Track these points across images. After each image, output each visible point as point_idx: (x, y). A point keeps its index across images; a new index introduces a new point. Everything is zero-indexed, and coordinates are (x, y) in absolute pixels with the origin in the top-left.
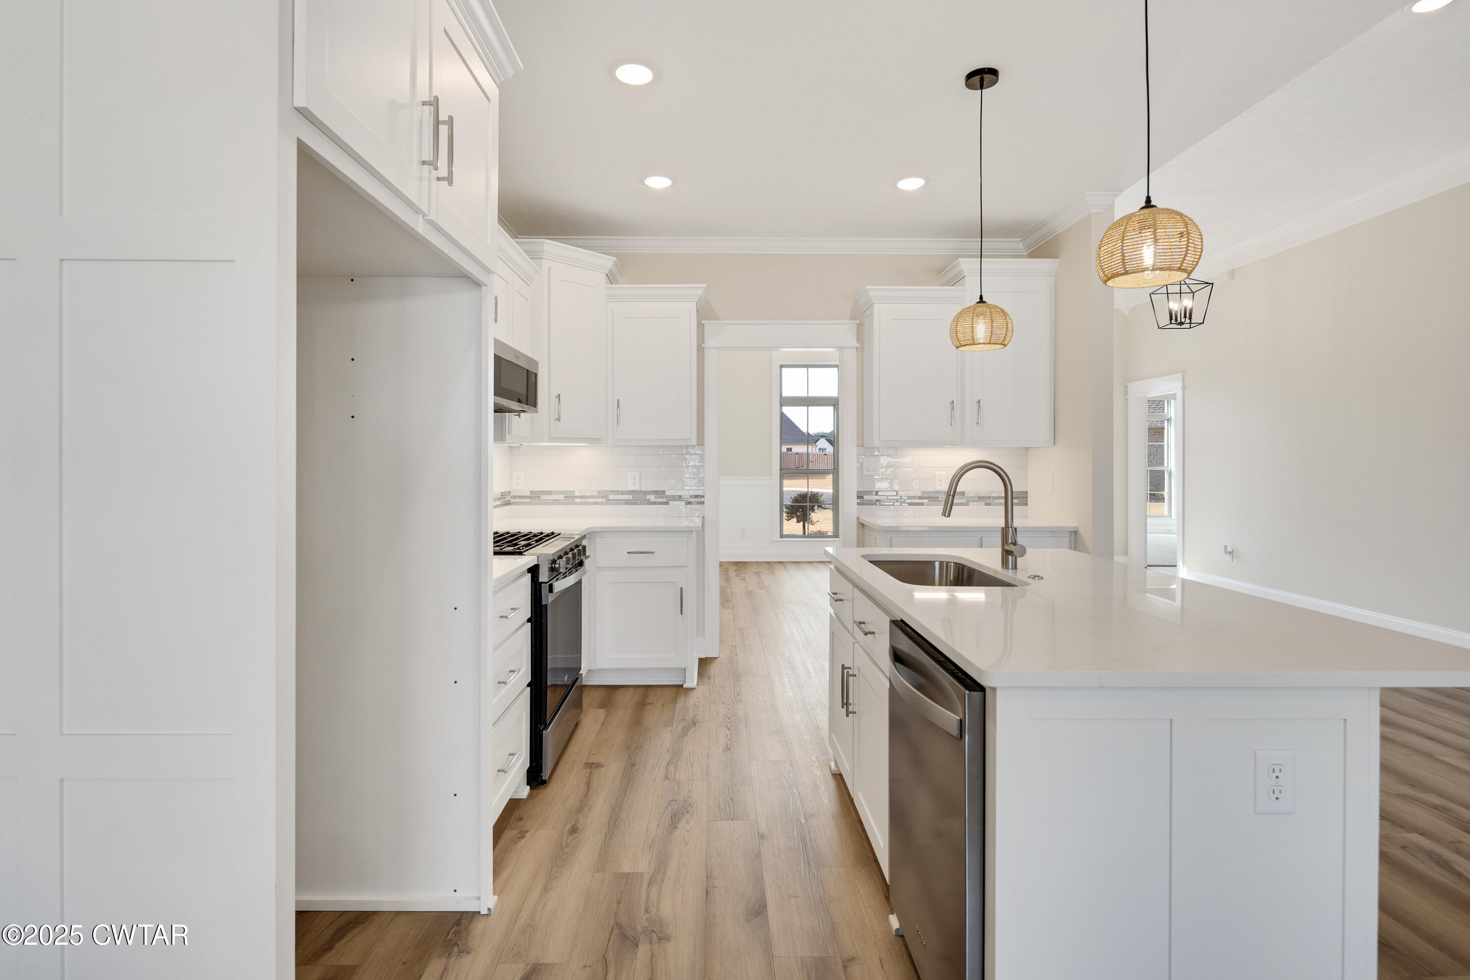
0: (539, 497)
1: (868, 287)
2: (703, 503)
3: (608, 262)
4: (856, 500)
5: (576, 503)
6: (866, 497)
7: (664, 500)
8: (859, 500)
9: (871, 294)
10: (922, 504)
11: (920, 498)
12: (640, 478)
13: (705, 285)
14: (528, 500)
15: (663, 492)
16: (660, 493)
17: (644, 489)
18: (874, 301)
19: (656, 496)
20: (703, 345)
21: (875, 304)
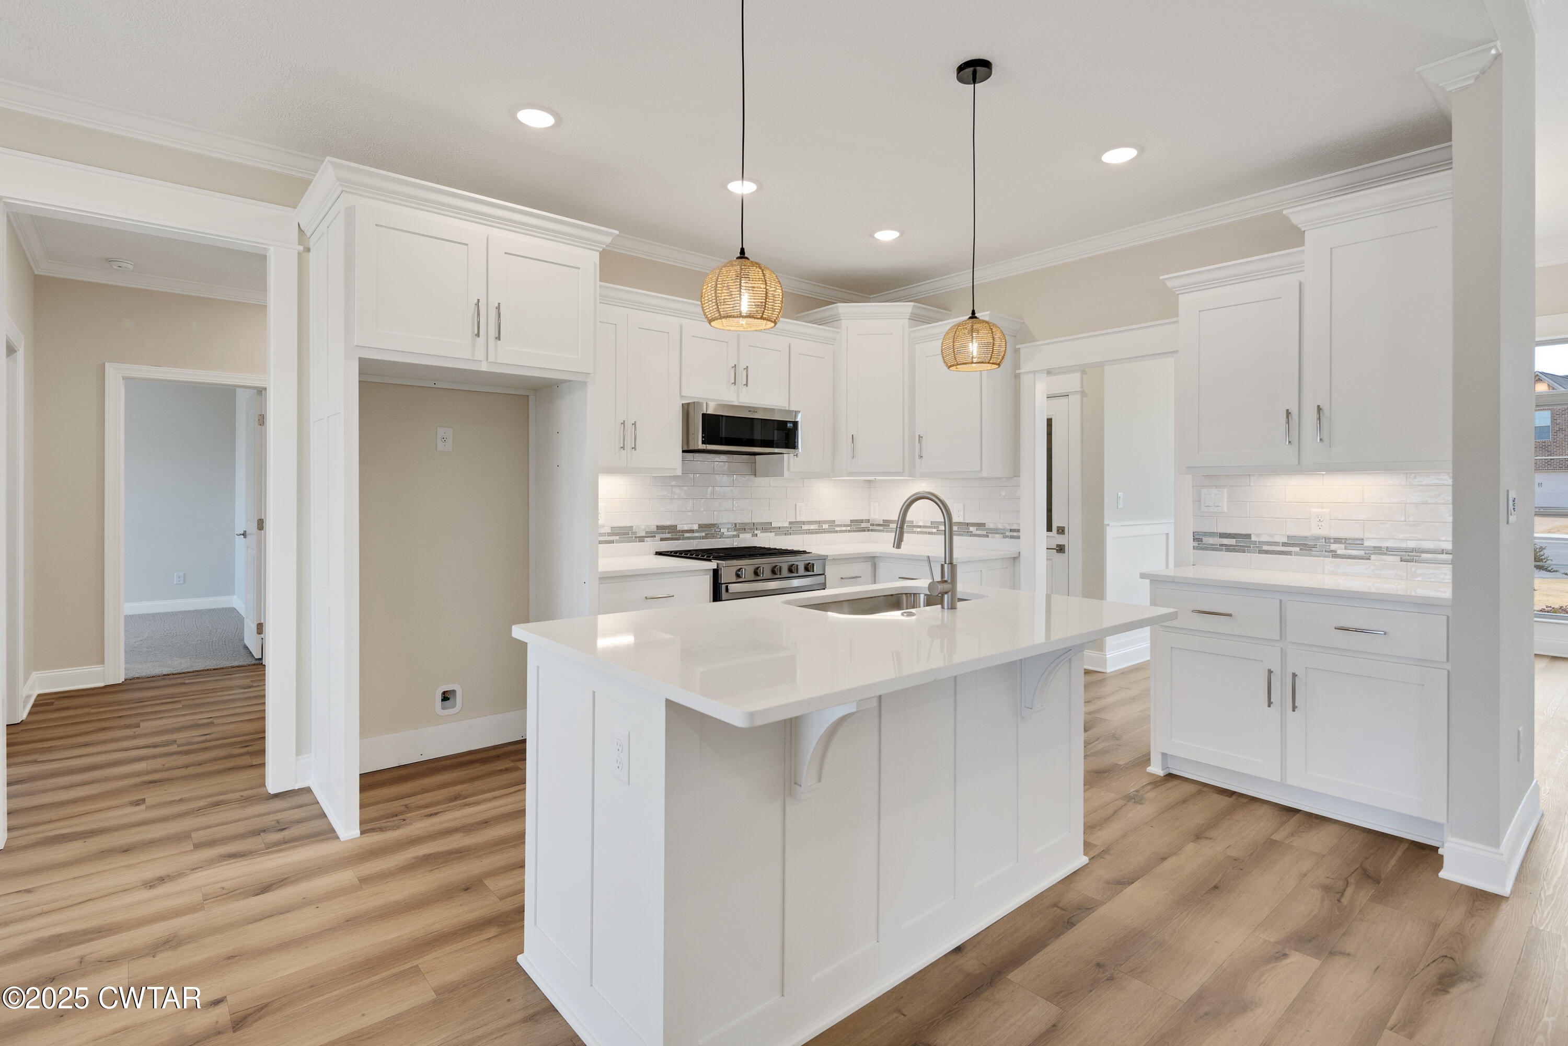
0: (889, 526)
1: (1161, 277)
2: (1018, 537)
3: (907, 308)
4: (1191, 543)
5: (914, 532)
6: (1205, 540)
7: (984, 533)
8: (1196, 544)
9: (1170, 284)
10: (1289, 553)
11: (1284, 544)
12: (964, 510)
13: (989, 312)
14: (881, 528)
15: (984, 525)
16: (980, 525)
17: (967, 521)
18: (1177, 293)
19: (977, 529)
20: (1018, 371)
21: (1180, 296)
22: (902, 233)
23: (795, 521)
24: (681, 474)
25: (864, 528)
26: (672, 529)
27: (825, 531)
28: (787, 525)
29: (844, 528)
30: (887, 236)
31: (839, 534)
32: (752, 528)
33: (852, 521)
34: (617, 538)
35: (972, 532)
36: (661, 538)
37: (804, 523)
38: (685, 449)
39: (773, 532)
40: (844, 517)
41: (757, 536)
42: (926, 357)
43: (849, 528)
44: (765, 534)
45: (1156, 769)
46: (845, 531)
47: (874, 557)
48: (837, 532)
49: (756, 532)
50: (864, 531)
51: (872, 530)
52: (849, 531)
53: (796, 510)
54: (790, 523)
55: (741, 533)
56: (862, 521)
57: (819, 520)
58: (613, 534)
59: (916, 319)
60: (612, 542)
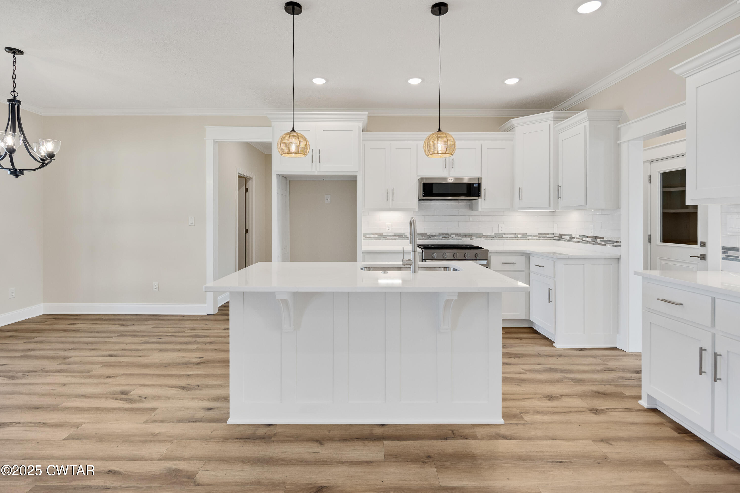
1: (670, 69)
2: (620, 246)
6: (728, 252)
7: (603, 243)
9: (677, 72)
12: (594, 229)
15: (603, 238)
17: (595, 236)
18: (684, 77)
19: (600, 240)
20: (618, 142)
21: (687, 79)
22: (521, 79)
23: (498, 233)
24: (418, 210)
25: (549, 238)
26: (425, 234)
27: (519, 239)
28: (493, 235)
29: (535, 238)
30: (512, 81)
31: (529, 241)
32: (470, 236)
33: (539, 234)
34: (397, 238)
35: (598, 242)
36: (419, 239)
37: (504, 234)
38: (419, 199)
39: (484, 238)
40: (536, 232)
41: (473, 240)
42: (563, 140)
43: (538, 238)
44: (478, 239)
45: (644, 403)
46: (535, 239)
47: (529, 253)
48: (528, 239)
49: (472, 238)
50: (550, 240)
51: (555, 240)
52: (537, 239)
53: (498, 227)
54: (495, 234)
55: (464, 238)
56: (548, 234)
57: (515, 233)
58: (395, 236)
59: (557, 119)
60: (395, 239)
